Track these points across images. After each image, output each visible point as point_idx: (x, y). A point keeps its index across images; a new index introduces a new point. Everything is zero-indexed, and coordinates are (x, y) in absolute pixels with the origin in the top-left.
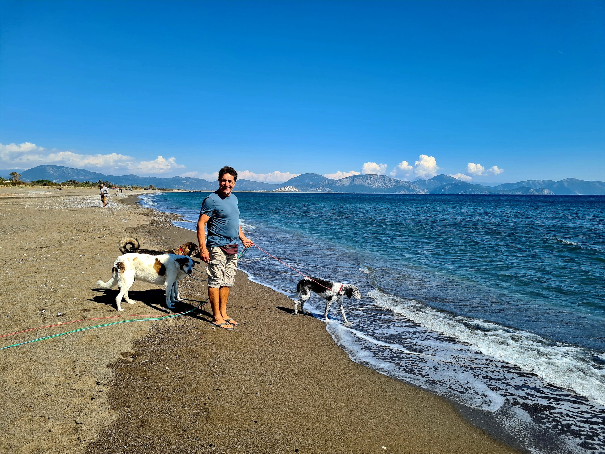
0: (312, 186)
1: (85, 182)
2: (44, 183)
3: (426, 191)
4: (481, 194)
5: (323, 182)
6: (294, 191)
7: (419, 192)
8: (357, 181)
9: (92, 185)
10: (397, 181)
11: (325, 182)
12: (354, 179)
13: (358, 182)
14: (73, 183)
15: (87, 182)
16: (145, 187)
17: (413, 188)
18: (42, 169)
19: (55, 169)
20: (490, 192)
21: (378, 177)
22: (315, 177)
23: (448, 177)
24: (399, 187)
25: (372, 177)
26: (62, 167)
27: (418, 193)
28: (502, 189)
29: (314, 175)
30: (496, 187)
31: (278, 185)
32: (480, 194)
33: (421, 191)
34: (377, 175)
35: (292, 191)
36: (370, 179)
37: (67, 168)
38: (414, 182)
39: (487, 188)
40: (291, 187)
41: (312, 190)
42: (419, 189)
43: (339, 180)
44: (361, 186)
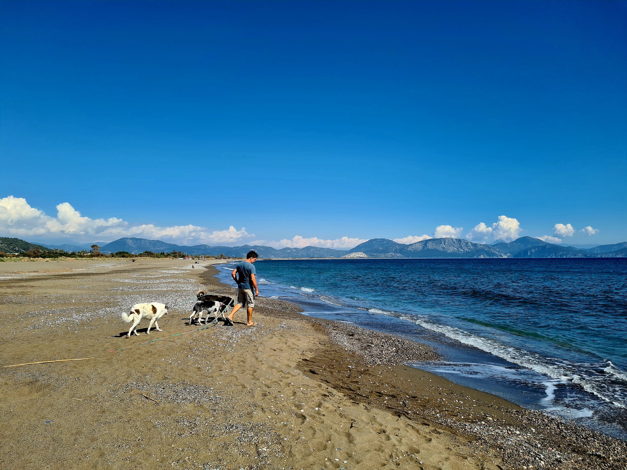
0: (381, 252)
1: (160, 253)
2: (122, 254)
3: (509, 254)
4: (575, 257)
5: (393, 248)
6: (363, 257)
7: (501, 256)
8: (430, 246)
9: (167, 255)
10: (475, 245)
11: (396, 247)
12: (426, 244)
13: (432, 246)
14: (149, 254)
15: (162, 252)
16: (216, 256)
17: (493, 252)
18: (123, 241)
19: (134, 241)
20: (586, 255)
21: (453, 241)
22: (385, 242)
23: (533, 239)
24: (477, 251)
25: (446, 240)
26: (140, 240)
27: (499, 257)
28: (599, 252)
29: (383, 240)
30: (592, 249)
31: (346, 251)
32: (573, 257)
33: (503, 254)
34: (452, 239)
35: (361, 257)
36: (445, 243)
37: (145, 240)
38: (493, 246)
39: (581, 251)
40: (359, 253)
41: (382, 256)
42: (501, 253)
43: (411, 245)
44: (435, 251)
